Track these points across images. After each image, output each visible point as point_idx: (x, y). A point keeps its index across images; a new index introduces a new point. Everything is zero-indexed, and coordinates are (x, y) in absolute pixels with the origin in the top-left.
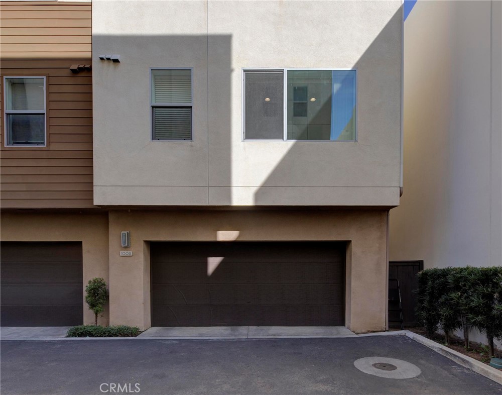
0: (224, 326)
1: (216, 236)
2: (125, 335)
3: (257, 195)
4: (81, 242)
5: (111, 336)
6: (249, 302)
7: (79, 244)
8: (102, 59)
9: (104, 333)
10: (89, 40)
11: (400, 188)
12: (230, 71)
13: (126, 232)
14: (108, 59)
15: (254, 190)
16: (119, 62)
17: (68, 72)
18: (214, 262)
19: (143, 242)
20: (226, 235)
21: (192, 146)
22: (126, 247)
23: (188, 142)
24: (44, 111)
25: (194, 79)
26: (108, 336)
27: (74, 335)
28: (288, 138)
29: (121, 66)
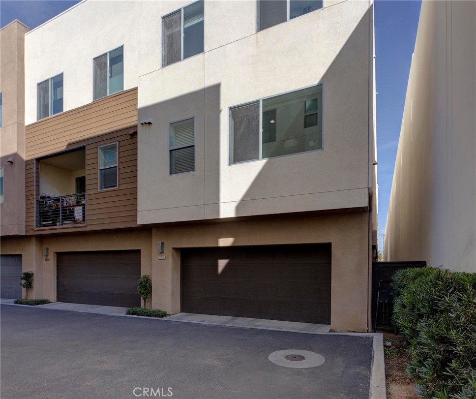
0: (230, 316)
1: (217, 242)
2: (156, 316)
3: (238, 208)
4: (140, 250)
5: (148, 316)
6: (249, 298)
7: (139, 251)
8: (142, 124)
9: (144, 314)
10: (136, 113)
11: (369, 189)
12: (219, 111)
13: (160, 242)
14: (145, 123)
15: (236, 204)
16: (151, 123)
17: (128, 137)
18: (222, 263)
19: (171, 249)
20: (225, 242)
21: (194, 175)
22: (162, 253)
23: (192, 173)
24: (117, 165)
25: (196, 123)
26: (146, 316)
27: (128, 313)
28: (263, 157)
29: (152, 126)
